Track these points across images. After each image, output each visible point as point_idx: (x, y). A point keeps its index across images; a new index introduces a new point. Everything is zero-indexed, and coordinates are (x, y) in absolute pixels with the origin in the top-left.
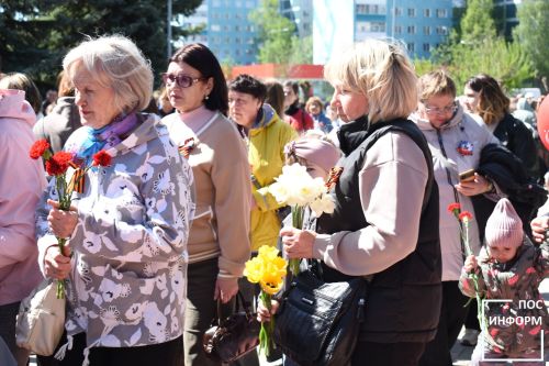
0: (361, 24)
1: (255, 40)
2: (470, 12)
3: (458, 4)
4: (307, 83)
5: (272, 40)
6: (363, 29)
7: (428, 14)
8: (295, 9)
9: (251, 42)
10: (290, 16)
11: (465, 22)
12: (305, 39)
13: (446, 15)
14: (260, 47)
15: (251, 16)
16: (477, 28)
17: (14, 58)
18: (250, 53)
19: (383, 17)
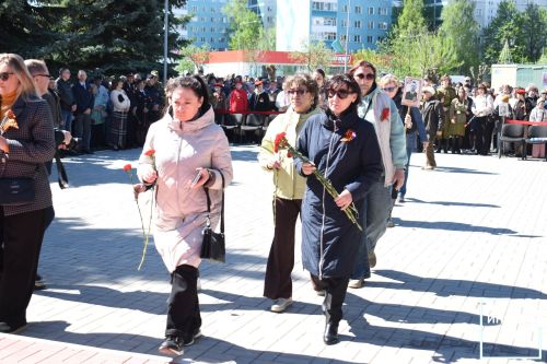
0: (315, 19)
1: (227, 30)
2: (405, 11)
3: (397, 4)
4: (273, 67)
5: (242, 31)
6: (318, 22)
7: (372, 12)
8: (261, 5)
9: (224, 32)
10: (256, 10)
11: (402, 20)
12: (269, 30)
13: (387, 12)
14: (231, 36)
15: (224, 10)
16: (411, 24)
17: (30, 40)
18: (223, 40)
19: (335, 13)
